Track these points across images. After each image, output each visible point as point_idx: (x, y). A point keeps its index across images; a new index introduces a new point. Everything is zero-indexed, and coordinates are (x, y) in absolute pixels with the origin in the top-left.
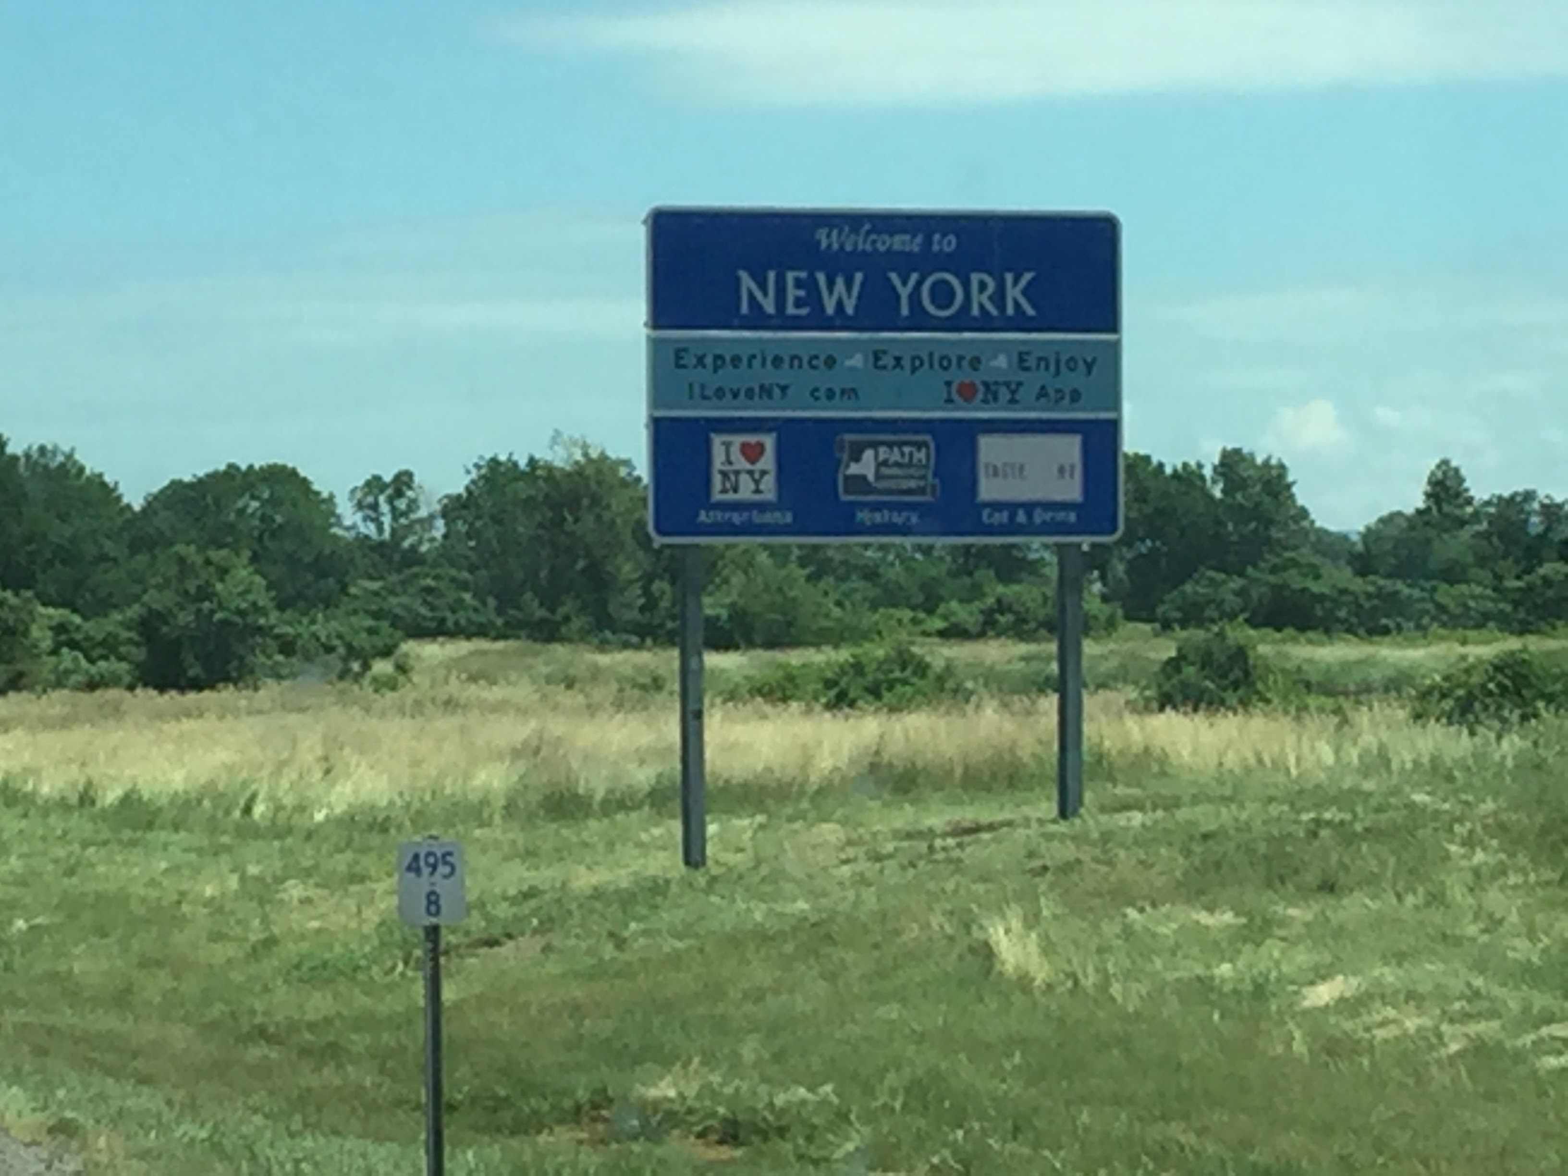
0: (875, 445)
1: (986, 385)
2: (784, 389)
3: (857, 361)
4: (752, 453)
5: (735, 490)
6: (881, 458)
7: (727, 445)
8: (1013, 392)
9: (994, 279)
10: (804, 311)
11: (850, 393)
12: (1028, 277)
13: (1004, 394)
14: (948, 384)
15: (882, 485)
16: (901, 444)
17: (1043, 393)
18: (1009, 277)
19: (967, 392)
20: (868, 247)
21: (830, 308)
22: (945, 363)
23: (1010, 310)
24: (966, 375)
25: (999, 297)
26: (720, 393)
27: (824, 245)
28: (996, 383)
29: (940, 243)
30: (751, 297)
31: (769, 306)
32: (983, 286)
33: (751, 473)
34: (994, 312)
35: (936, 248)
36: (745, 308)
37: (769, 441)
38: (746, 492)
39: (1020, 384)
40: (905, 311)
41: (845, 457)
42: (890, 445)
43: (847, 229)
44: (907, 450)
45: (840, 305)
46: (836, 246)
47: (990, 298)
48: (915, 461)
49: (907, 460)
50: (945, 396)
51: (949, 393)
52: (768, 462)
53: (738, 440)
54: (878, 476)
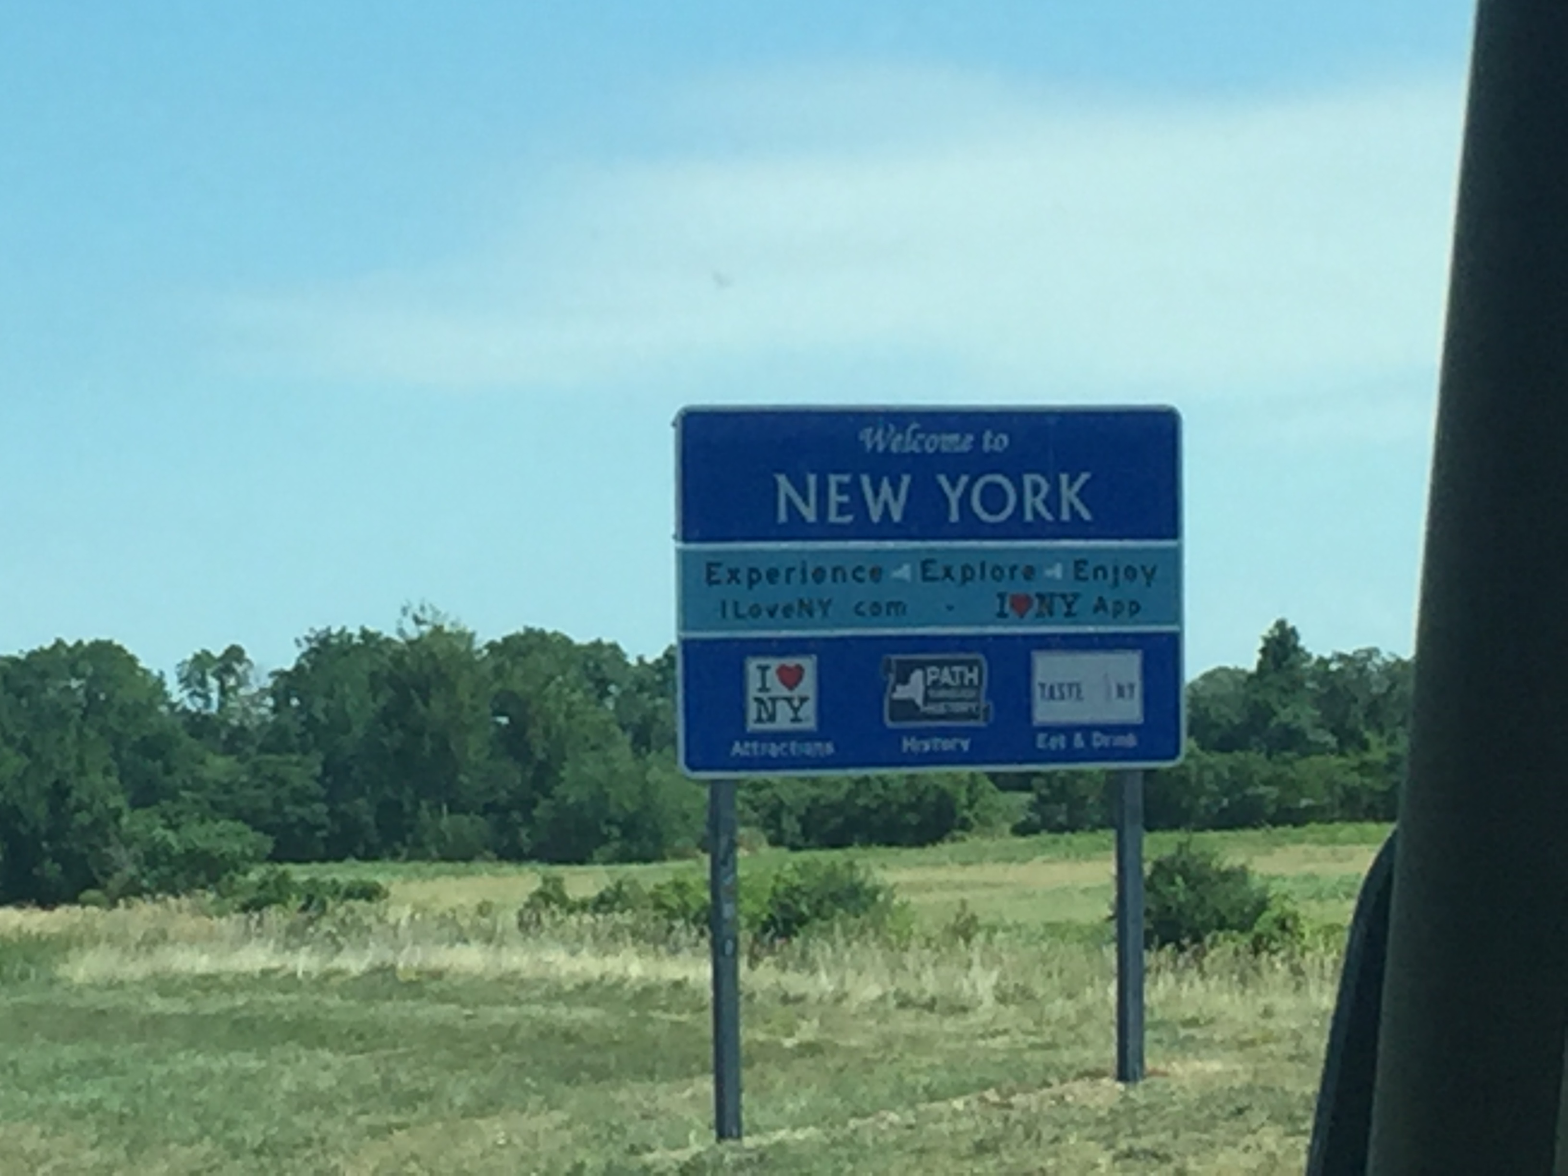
0: (923, 665)
1: (1041, 596)
2: (825, 606)
3: (905, 572)
4: (791, 677)
5: (772, 718)
6: (931, 678)
7: (764, 669)
8: (1069, 605)
9: (1048, 481)
10: (848, 519)
11: (897, 608)
12: (1084, 477)
13: (1060, 606)
14: (1001, 596)
15: (931, 708)
16: (950, 663)
17: (1101, 605)
18: (1064, 478)
19: (1021, 605)
20: (916, 449)
21: (875, 516)
22: (997, 572)
23: (1065, 516)
24: (1020, 587)
25: (1053, 502)
26: (755, 611)
27: (869, 446)
28: (1052, 595)
29: (992, 442)
30: (789, 502)
31: (810, 514)
32: (1036, 489)
33: (789, 700)
34: (1049, 517)
35: (986, 447)
36: (783, 517)
37: (809, 664)
38: (783, 721)
39: (1076, 596)
40: (954, 517)
41: (892, 677)
42: (940, 664)
43: (892, 428)
44: (957, 669)
45: (886, 513)
46: (881, 448)
47: (1046, 502)
48: (966, 682)
49: (958, 681)
50: (998, 609)
51: (1002, 605)
52: (808, 686)
53: (774, 663)
54: (927, 699)
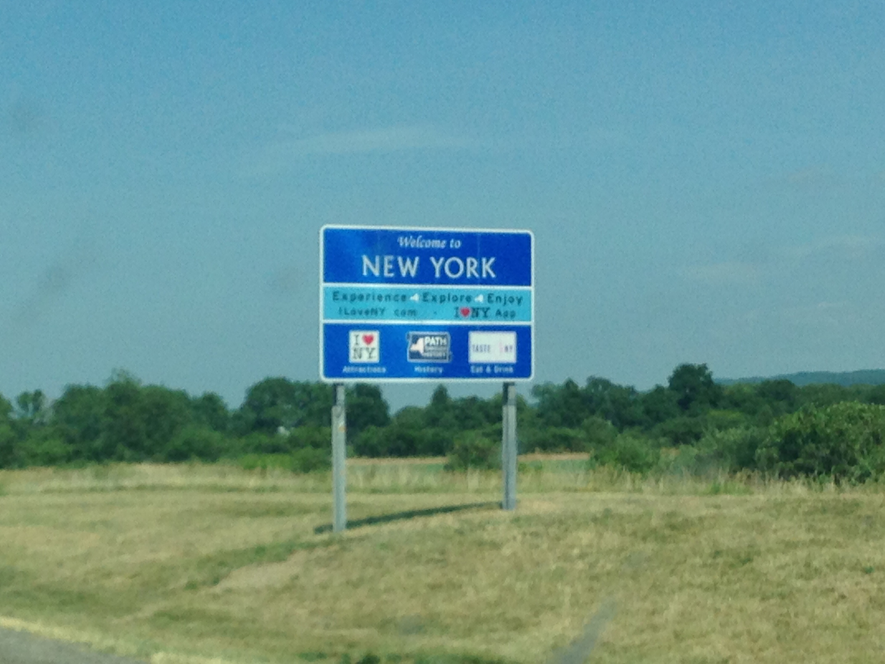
0: (423, 337)
1: (474, 309)
2: (383, 311)
3: (416, 298)
4: (369, 340)
5: (360, 357)
6: (426, 342)
7: (357, 336)
8: (485, 313)
9: (477, 261)
10: (392, 275)
11: (413, 313)
12: (492, 260)
13: (481, 313)
14: (457, 308)
15: (427, 355)
16: (435, 336)
17: (499, 313)
18: (484, 260)
19: (465, 312)
20: (421, 246)
21: (404, 273)
22: (455, 299)
23: (484, 275)
24: (464, 305)
25: (479, 270)
26: (353, 312)
27: (401, 244)
28: (478, 309)
29: (454, 244)
30: (368, 268)
31: (376, 273)
32: (472, 264)
33: (367, 349)
34: (477, 275)
35: (451, 246)
36: (365, 273)
37: (376, 335)
38: (365, 359)
39: (488, 309)
40: (437, 275)
41: (410, 342)
42: (431, 336)
43: (411, 238)
44: (437, 339)
45: (408, 273)
46: (406, 246)
47: (476, 270)
48: (441, 344)
49: (437, 343)
50: (455, 314)
51: (457, 312)
52: (375, 344)
53: (362, 334)
54: (425, 351)
